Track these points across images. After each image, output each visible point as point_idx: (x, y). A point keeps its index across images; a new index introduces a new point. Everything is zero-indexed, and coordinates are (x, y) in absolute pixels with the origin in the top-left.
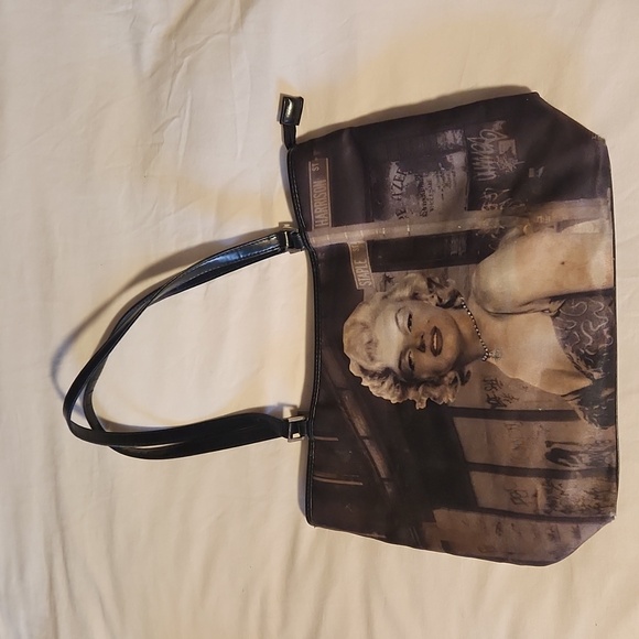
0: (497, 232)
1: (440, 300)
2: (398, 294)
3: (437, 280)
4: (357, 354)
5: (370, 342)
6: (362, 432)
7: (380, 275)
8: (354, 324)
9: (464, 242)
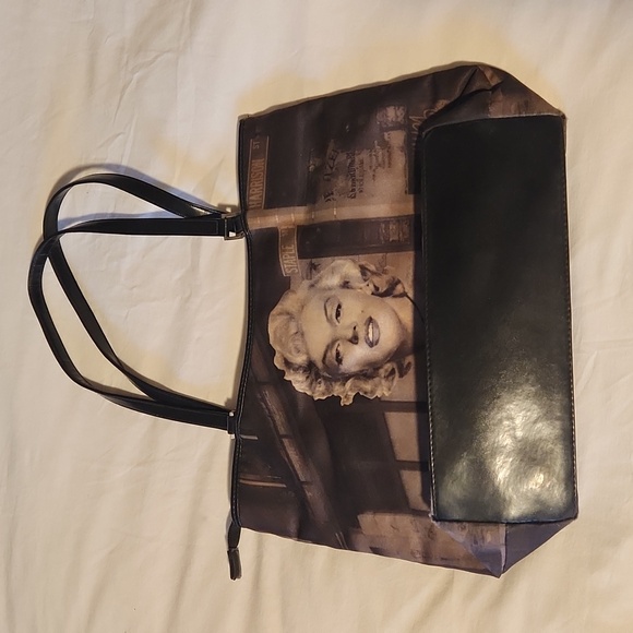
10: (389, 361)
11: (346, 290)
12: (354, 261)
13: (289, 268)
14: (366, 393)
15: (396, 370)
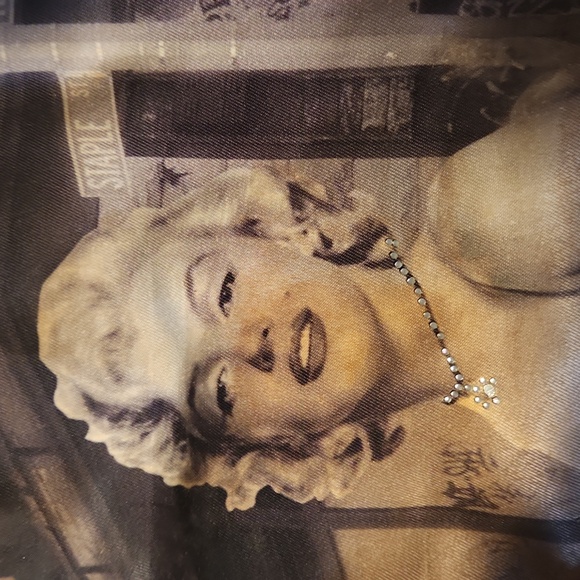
0: (503, 78)
1: (327, 242)
2: (197, 218)
3: (319, 191)
4: (76, 365)
5: (113, 335)
6: (85, 557)
7: (148, 164)
8: (70, 286)
9: (404, 96)
10: (346, 421)
11: (250, 241)
12: (275, 172)
13: (99, 178)
14: (287, 488)
15: (366, 444)
